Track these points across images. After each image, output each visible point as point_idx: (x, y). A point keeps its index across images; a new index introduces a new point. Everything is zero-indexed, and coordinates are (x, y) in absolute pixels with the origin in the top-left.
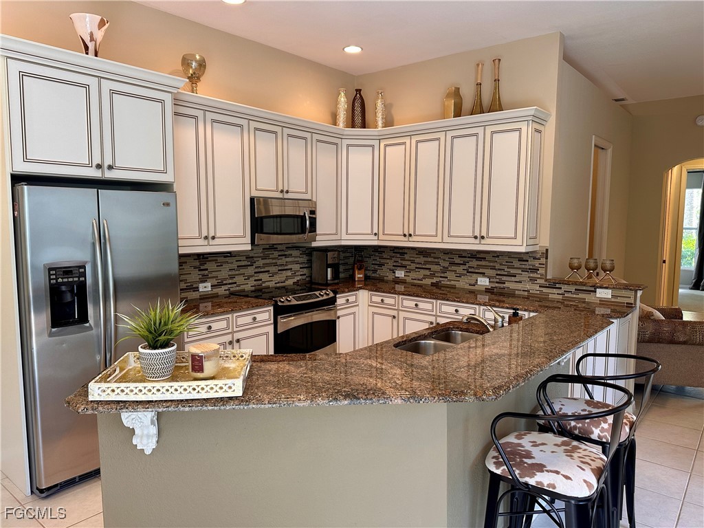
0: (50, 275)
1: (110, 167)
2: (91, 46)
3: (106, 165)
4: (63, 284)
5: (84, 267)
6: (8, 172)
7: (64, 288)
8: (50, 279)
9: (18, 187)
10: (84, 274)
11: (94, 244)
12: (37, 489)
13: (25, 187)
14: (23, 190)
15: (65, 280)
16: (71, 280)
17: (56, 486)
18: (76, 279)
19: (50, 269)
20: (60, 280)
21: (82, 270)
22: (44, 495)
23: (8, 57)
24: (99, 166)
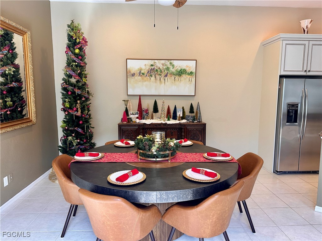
0: (288, 106)
1: (309, 71)
2: (306, 30)
3: (308, 70)
4: (291, 109)
5: (298, 104)
6: (279, 74)
7: (291, 111)
8: (288, 108)
9: (282, 79)
10: (298, 107)
11: (302, 97)
12: (276, 171)
13: (284, 79)
14: (283, 80)
15: (292, 108)
16: (294, 108)
17: (282, 172)
18: (295, 108)
19: (288, 104)
20: (290, 108)
21: (297, 105)
22: (278, 173)
23: (283, 40)
24: (306, 71)
